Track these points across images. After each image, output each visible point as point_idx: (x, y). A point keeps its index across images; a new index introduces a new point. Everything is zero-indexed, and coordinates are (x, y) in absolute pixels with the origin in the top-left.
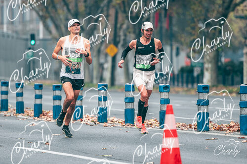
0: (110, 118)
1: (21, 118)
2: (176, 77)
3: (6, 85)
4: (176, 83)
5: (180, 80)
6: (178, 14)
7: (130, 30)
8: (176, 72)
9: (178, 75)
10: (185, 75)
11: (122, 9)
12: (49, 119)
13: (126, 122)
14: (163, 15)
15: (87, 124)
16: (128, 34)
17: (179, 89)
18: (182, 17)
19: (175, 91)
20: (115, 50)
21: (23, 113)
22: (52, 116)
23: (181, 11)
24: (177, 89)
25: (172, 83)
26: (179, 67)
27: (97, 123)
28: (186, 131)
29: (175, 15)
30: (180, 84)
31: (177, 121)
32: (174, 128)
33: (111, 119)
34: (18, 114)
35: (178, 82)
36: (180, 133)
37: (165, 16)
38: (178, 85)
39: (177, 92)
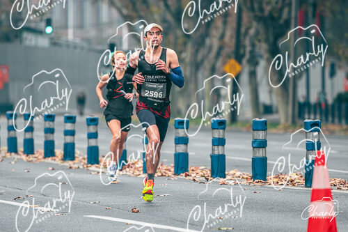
0: (230, 172)
1: (94, 171)
2: (330, 108)
3: (72, 120)
4: (330, 119)
5: (336, 113)
6: (333, 12)
7: (260, 37)
8: (330, 101)
9: (333, 106)
10: (344, 106)
11: (249, 4)
12: (137, 173)
13: (254, 177)
14: (310, 15)
15: (194, 180)
16: (257, 43)
17: (336, 128)
18: (339, 17)
19: (328, 130)
20: (238, 68)
21: (98, 164)
22: (141, 169)
23: (337, 7)
24: (331, 127)
25: (324, 118)
26: (335, 95)
27: (210, 178)
28: (345, 192)
29: (328, 14)
30: (336, 120)
31: (332, 176)
32: (328, 186)
33: (232, 172)
34: (89, 165)
35: (333, 116)
36: (336, 194)
37: (314, 15)
38: (333, 121)
39: (332, 132)
